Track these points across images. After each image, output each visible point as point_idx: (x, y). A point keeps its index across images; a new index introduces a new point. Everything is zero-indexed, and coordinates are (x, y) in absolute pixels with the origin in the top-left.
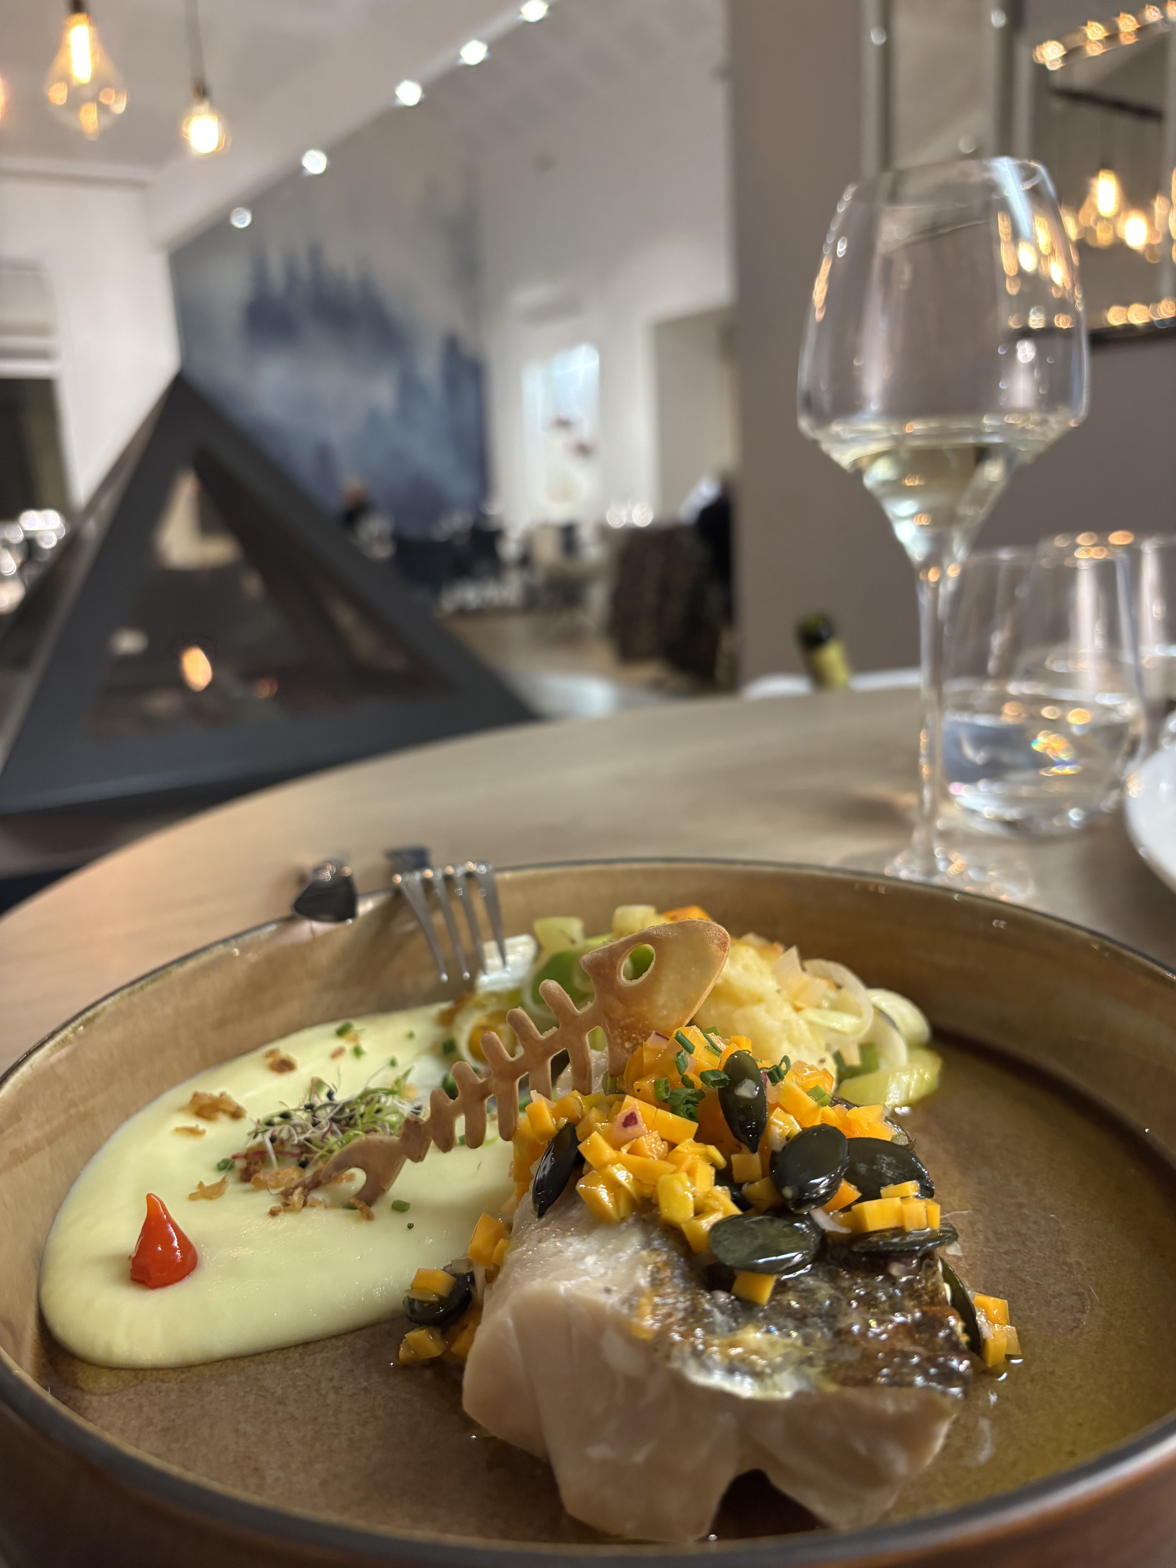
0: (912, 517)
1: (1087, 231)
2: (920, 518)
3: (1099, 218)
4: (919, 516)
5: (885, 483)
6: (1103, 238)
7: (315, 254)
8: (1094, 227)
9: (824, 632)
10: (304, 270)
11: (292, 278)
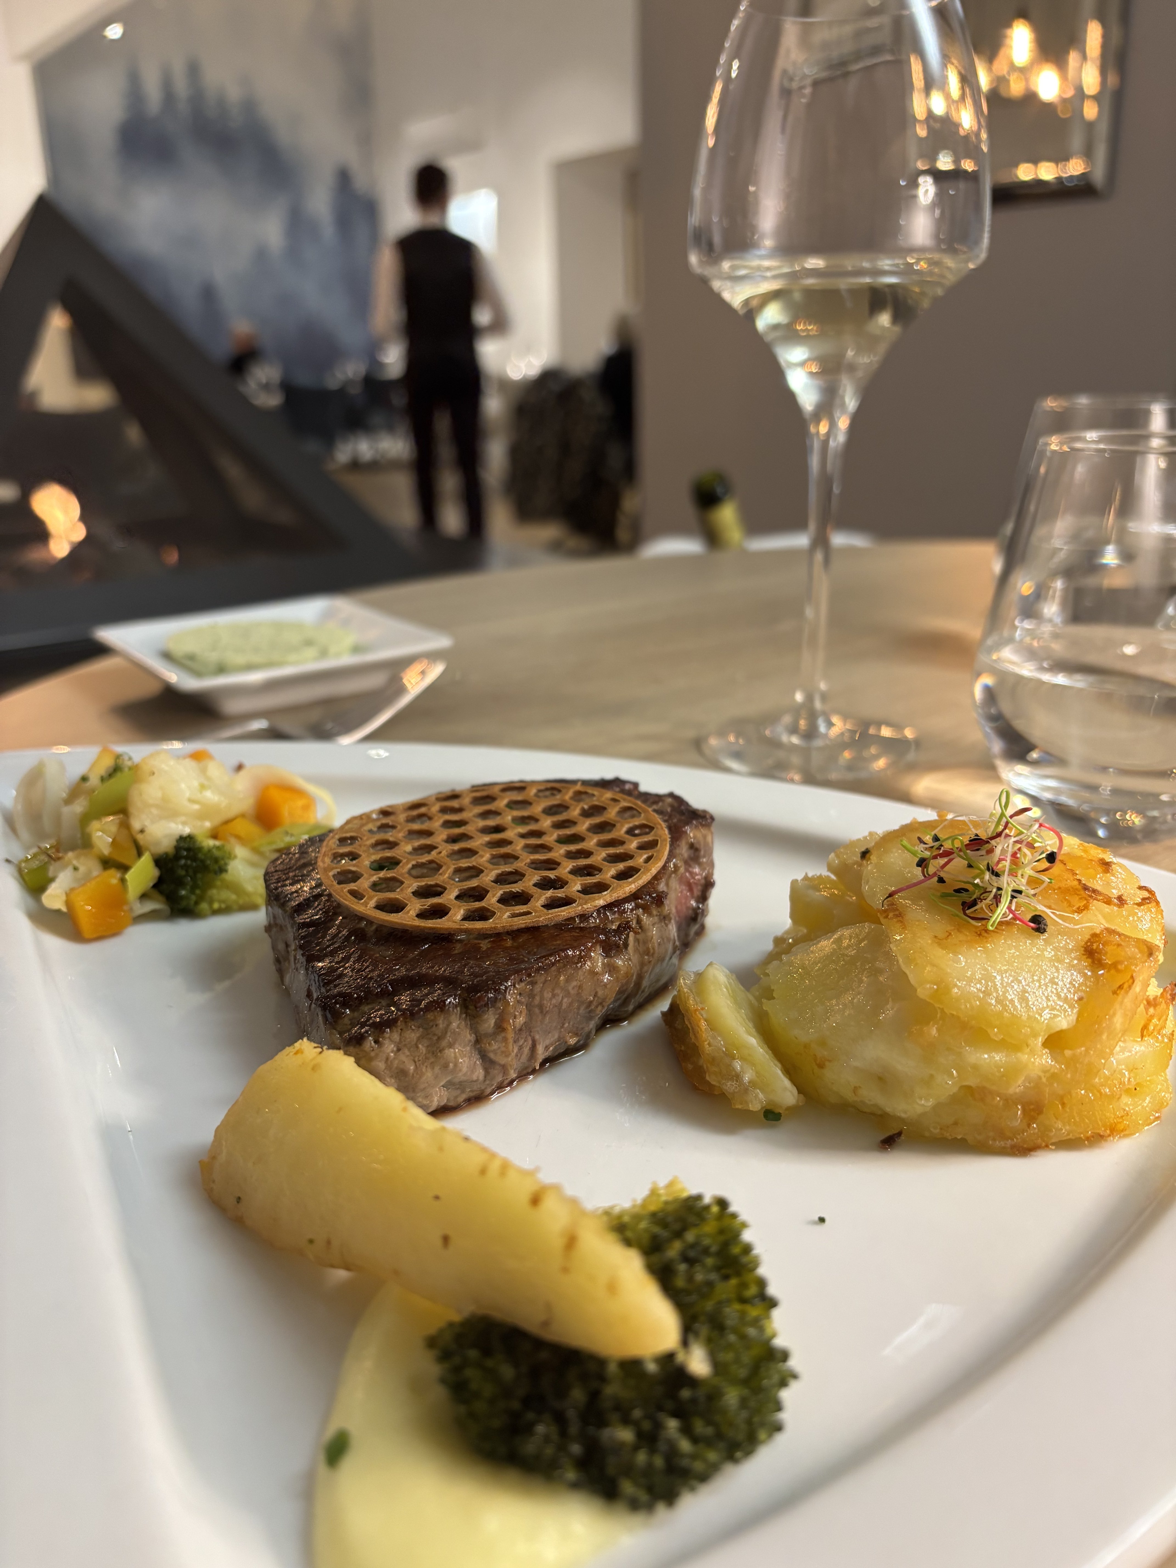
0: (803, 364)
1: (1000, 81)
2: (811, 365)
3: (1013, 68)
4: (809, 363)
5: (776, 327)
6: (1016, 88)
7: (194, 70)
8: (1007, 76)
9: (719, 490)
10: (181, 87)
11: (169, 97)
